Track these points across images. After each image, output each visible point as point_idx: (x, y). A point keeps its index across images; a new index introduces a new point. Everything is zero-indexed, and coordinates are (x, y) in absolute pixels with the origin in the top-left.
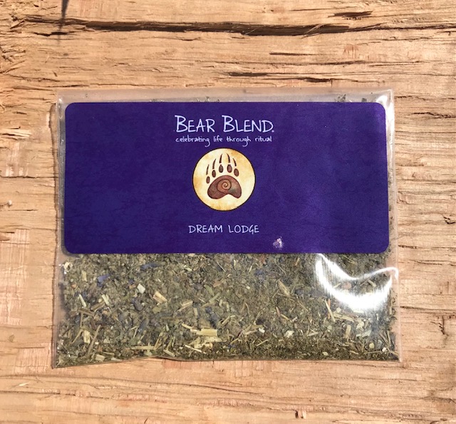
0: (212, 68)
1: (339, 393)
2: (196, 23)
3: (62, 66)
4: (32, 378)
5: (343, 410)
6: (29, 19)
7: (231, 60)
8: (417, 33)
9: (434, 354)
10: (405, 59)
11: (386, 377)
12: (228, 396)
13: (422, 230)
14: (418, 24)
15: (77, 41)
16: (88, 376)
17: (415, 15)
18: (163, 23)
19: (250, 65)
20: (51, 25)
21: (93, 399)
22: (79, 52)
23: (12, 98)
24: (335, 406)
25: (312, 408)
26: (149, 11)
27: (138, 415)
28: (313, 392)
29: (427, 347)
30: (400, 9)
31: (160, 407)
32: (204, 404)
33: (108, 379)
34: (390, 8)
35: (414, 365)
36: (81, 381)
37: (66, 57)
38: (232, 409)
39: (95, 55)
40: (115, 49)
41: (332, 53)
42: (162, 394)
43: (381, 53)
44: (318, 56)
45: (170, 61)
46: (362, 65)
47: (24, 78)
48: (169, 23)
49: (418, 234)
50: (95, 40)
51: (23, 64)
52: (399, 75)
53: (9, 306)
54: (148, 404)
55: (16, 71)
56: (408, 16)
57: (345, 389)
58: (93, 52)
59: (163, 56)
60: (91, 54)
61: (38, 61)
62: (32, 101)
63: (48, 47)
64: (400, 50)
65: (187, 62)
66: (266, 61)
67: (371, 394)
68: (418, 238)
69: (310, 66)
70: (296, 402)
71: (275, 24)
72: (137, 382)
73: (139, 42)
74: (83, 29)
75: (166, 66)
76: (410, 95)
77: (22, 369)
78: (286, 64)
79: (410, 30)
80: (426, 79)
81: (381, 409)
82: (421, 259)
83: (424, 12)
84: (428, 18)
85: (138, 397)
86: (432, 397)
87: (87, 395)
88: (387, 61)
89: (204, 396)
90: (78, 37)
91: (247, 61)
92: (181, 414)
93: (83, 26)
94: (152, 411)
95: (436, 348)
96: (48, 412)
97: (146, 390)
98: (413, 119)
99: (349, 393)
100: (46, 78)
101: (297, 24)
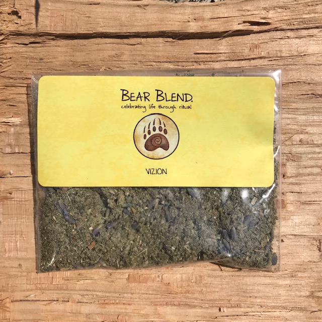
0: (152, 67)
1: (248, 295)
2: (138, 33)
3: (39, 68)
4: (38, 291)
5: (251, 306)
6: (12, 34)
7: (165, 60)
8: (304, 33)
9: (313, 266)
10: (296, 54)
11: (281, 283)
12: (173, 300)
13: (306, 180)
14: (305, 25)
15: (49, 48)
16: (77, 289)
17: (304, 18)
18: (113, 33)
19: (180, 64)
20: (29, 37)
21: (81, 304)
22: (51, 57)
23: (5, 94)
24: (246, 304)
25: (230, 305)
26: (102, 24)
27: (112, 313)
28: (230, 295)
29: (308, 262)
30: (292, 14)
31: (127, 308)
32: (157, 305)
33: (90, 291)
34: (285, 14)
35: (300, 274)
36: (72, 292)
37: (42, 61)
38: (176, 307)
39: (63, 58)
40: (78, 54)
41: (241, 51)
42: (128, 300)
43: (278, 49)
44: (230, 54)
45: (120, 62)
46: (263, 60)
47: (12, 78)
48: (117, 33)
49: (303, 184)
50: (62, 46)
51: (10, 68)
52: (290, 66)
53: (18, 244)
54: (119, 306)
55: (6, 73)
56: (299, 20)
57: (252, 293)
58: (61, 56)
59: (114, 58)
60: (60, 58)
61: (21, 65)
62: (19, 96)
63: (28, 54)
64: (292, 46)
65: (133, 62)
66: (191, 60)
67: (270, 295)
68: (303, 186)
69: (224, 62)
70: (220, 302)
71: (198, 31)
72: (110, 292)
73: (95, 47)
74: (53, 39)
75: (117, 66)
76: (299, 80)
77: (31, 286)
78: (206, 61)
79: (300, 30)
80: (311, 68)
81: (278, 304)
82: (305, 200)
83: (311, 16)
84: (313, 21)
85: (111, 302)
86: (312, 295)
87: (77, 301)
88: (282, 56)
89: (157, 300)
90: (49, 45)
91: (177, 60)
92: (142, 312)
93: (53, 37)
94: (122, 311)
95: (314, 262)
96: (51, 313)
97: (117, 297)
98: (300, 99)
99: (256, 295)
100: (28, 77)
101: (214, 31)
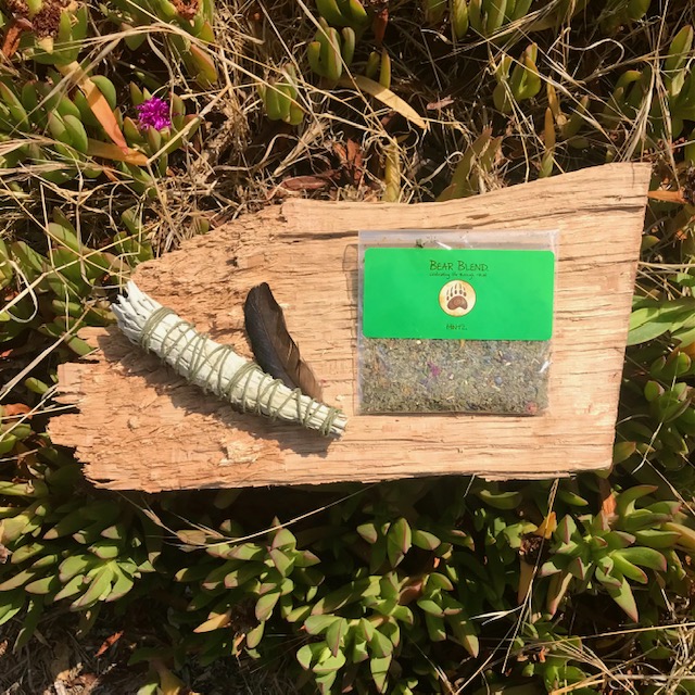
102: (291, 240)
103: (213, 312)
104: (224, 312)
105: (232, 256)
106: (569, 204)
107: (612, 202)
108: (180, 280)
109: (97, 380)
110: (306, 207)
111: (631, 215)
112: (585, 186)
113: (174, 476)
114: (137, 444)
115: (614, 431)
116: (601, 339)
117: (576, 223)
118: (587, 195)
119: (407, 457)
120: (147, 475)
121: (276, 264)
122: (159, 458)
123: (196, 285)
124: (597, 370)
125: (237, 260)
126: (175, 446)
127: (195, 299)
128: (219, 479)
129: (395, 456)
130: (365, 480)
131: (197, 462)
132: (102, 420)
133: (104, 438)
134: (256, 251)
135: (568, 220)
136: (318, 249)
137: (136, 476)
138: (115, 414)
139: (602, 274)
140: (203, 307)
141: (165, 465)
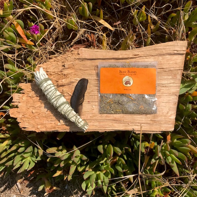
102: (81, 60)
103: (58, 80)
104: (61, 80)
105: (64, 64)
106: (163, 52)
107: (176, 52)
108: (48, 71)
109: (24, 99)
110: (85, 51)
111: (181, 56)
112: (168, 47)
113: (44, 127)
114: (34, 118)
115: (175, 120)
116: (172, 92)
117: (165, 58)
118: (168, 50)
119: (113, 125)
120: (37, 127)
121: (76, 67)
122: (40, 122)
123: (53, 72)
124: (170, 101)
125: (65, 65)
126: (45, 119)
127: (53, 76)
128: (57, 129)
129: (109, 125)
130: (100, 131)
131: (51, 123)
132: (25, 110)
133: (25, 116)
134: (70, 63)
135: (162, 57)
136: (89, 63)
137: (34, 127)
138: (28, 109)
139: (172, 73)
140: (55, 79)
141: (42, 124)
